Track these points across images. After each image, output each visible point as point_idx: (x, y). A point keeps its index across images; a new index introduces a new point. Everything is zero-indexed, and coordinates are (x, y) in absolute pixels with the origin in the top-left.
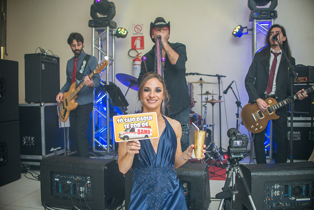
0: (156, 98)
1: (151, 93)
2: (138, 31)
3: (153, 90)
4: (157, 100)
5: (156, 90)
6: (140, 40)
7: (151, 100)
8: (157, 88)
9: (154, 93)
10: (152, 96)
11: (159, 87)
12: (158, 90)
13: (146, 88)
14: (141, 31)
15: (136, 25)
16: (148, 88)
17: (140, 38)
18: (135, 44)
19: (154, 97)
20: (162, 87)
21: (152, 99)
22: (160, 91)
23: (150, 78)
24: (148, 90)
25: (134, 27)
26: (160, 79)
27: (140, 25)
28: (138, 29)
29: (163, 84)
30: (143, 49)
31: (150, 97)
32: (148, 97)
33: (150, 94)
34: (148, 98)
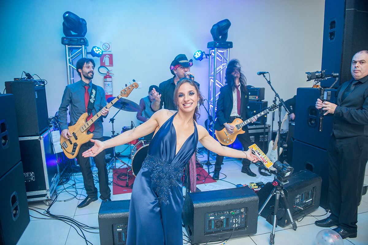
0: (191, 101)
1: (185, 97)
2: (106, 48)
3: (186, 94)
4: (192, 103)
5: (190, 94)
6: (108, 57)
7: (186, 104)
8: (189, 91)
9: (187, 97)
10: (186, 100)
11: (191, 91)
12: (191, 94)
13: (180, 94)
14: (109, 49)
15: (104, 43)
16: (182, 93)
17: (109, 56)
18: (104, 61)
19: (189, 101)
20: (195, 90)
21: (187, 102)
22: (193, 94)
23: (182, 84)
24: (182, 95)
25: (102, 44)
26: (192, 83)
27: (108, 43)
28: (106, 47)
29: (195, 86)
30: (113, 66)
31: (185, 101)
32: (183, 101)
33: (184, 99)
34: (183, 103)
